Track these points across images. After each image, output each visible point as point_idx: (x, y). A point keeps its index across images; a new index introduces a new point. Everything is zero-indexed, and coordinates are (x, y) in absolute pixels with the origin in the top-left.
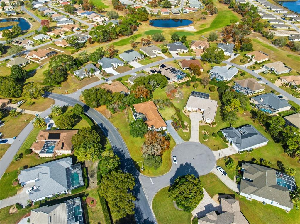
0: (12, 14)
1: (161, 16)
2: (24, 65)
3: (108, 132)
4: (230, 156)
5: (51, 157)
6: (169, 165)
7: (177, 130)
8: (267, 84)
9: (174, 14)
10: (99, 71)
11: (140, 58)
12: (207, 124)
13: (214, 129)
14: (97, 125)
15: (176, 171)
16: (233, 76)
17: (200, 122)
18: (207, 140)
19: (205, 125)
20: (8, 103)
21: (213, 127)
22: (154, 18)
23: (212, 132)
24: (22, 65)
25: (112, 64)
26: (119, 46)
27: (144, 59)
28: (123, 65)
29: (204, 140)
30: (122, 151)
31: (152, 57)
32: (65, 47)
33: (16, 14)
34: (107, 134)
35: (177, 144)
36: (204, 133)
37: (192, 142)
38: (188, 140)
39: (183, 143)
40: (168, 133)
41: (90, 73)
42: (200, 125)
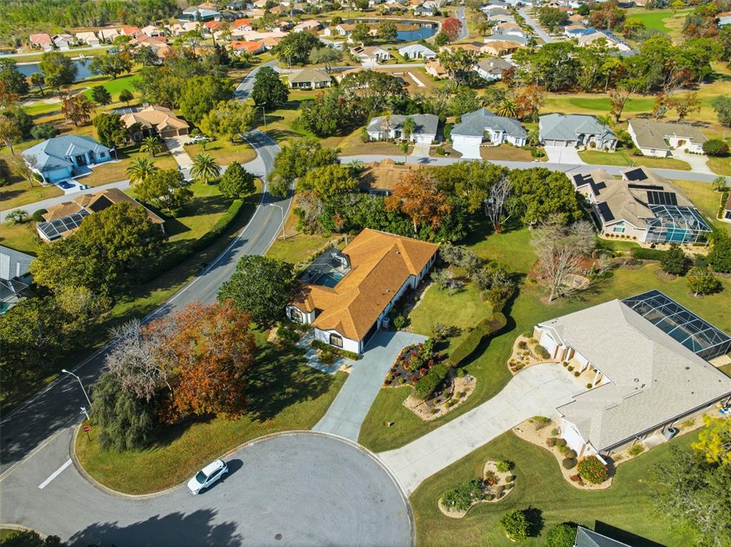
0: (424, 14)
2: (313, 85)
3: (220, 268)
7: (389, 383)
10: (433, 137)
11: (598, 144)
12: (555, 451)
17: (536, 418)
18: (459, 515)
19: (546, 446)
21: (575, 484)
24: (309, 84)
25: (487, 129)
27: (610, 151)
28: (521, 143)
29: (439, 501)
32: (440, 77)
33: (431, 14)
35: (314, 429)
36: (490, 473)
37: (379, 468)
38: (375, 451)
39: (341, 444)
40: (349, 371)
41: (401, 130)
42: (519, 434)
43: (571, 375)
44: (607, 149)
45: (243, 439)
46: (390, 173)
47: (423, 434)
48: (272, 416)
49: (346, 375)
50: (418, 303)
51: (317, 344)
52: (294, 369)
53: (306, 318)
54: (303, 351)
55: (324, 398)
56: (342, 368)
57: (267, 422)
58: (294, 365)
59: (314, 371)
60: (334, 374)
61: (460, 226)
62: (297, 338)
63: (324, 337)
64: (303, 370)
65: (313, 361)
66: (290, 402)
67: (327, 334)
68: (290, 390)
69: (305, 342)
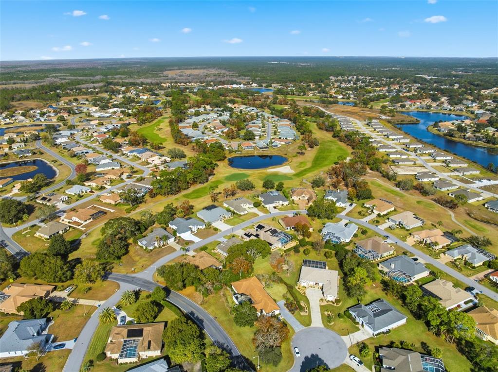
0: (26, 155)
1: (243, 152)
2: (61, 233)
3: (203, 323)
4: (364, 341)
5: (134, 362)
6: (291, 358)
7: (293, 314)
8: (396, 243)
9: (261, 148)
10: (173, 238)
11: (226, 217)
12: (329, 303)
13: (340, 308)
14: (186, 314)
15: (301, 366)
16: (352, 236)
17: (320, 300)
18: (333, 323)
19: (327, 303)
20: (52, 291)
21: (338, 306)
22: (233, 155)
23: (337, 313)
24: (58, 233)
25: (189, 226)
26: (192, 199)
27: (232, 218)
29: (329, 324)
30: (228, 346)
31: (242, 214)
32: (116, 203)
34: (203, 325)
35: (296, 331)
36: (327, 314)
37: (315, 328)
38: (310, 326)
39: (304, 330)
41: (162, 241)
42: (321, 305)
47: (311, 317)
49: (284, 319)
55: (288, 326)
56: (281, 318)
60: (282, 321)
67: (271, 313)
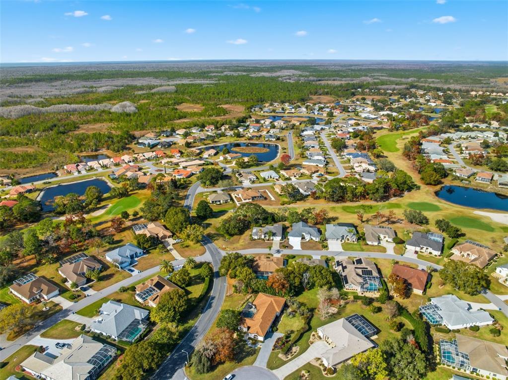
1: (472, 183)
2: (222, 202)
5: (141, 304)
7: (273, 350)
10: (280, 238)
11: (350, 239)
12: (321, 367)
14: (210, 296)
16: (467, 326)
17: (317, 358)
19: (319, 366)
20: (169, 237)
21: (326, 376)
24: (220, 201)
25: (303, 233)
26: (348, 212)
28: (318, 240)
31: (369, 243)
32: (281, 194)
33: (275, 139)
34: (206, 311)
35: (253, 365)
36: (303, 374)
37: (273, 374)
38: (272, 370)
39: (262, 369)
40: (261, 347)
41: (267, 235)
42: (311, 363)
43: (328, 344)
44: (354, 242)
45: (234, 368)
46: (265, 264)
47: (284, 364)
48: (241, 362)
49: (260, 348)
50: (280, 322)
51: (250, 338)
52: (244, 347)
53: (245, 330)
54: (245, 341)
55: (255, 356)
56: (259, 346)
57: (240, 364)
58: (244, 346)
59: (250, 347)
60: (256, 348)
61: (293, 291)
62: (243, 337)
63: (252, 336)
64: (247, 347)
65: (249, 344)
66: (245, 357)
67: (253, 335)
68: (244, 354)
69: (246, 338)
